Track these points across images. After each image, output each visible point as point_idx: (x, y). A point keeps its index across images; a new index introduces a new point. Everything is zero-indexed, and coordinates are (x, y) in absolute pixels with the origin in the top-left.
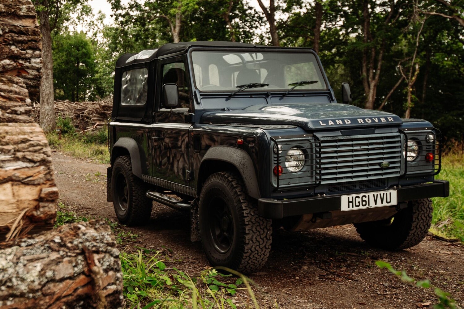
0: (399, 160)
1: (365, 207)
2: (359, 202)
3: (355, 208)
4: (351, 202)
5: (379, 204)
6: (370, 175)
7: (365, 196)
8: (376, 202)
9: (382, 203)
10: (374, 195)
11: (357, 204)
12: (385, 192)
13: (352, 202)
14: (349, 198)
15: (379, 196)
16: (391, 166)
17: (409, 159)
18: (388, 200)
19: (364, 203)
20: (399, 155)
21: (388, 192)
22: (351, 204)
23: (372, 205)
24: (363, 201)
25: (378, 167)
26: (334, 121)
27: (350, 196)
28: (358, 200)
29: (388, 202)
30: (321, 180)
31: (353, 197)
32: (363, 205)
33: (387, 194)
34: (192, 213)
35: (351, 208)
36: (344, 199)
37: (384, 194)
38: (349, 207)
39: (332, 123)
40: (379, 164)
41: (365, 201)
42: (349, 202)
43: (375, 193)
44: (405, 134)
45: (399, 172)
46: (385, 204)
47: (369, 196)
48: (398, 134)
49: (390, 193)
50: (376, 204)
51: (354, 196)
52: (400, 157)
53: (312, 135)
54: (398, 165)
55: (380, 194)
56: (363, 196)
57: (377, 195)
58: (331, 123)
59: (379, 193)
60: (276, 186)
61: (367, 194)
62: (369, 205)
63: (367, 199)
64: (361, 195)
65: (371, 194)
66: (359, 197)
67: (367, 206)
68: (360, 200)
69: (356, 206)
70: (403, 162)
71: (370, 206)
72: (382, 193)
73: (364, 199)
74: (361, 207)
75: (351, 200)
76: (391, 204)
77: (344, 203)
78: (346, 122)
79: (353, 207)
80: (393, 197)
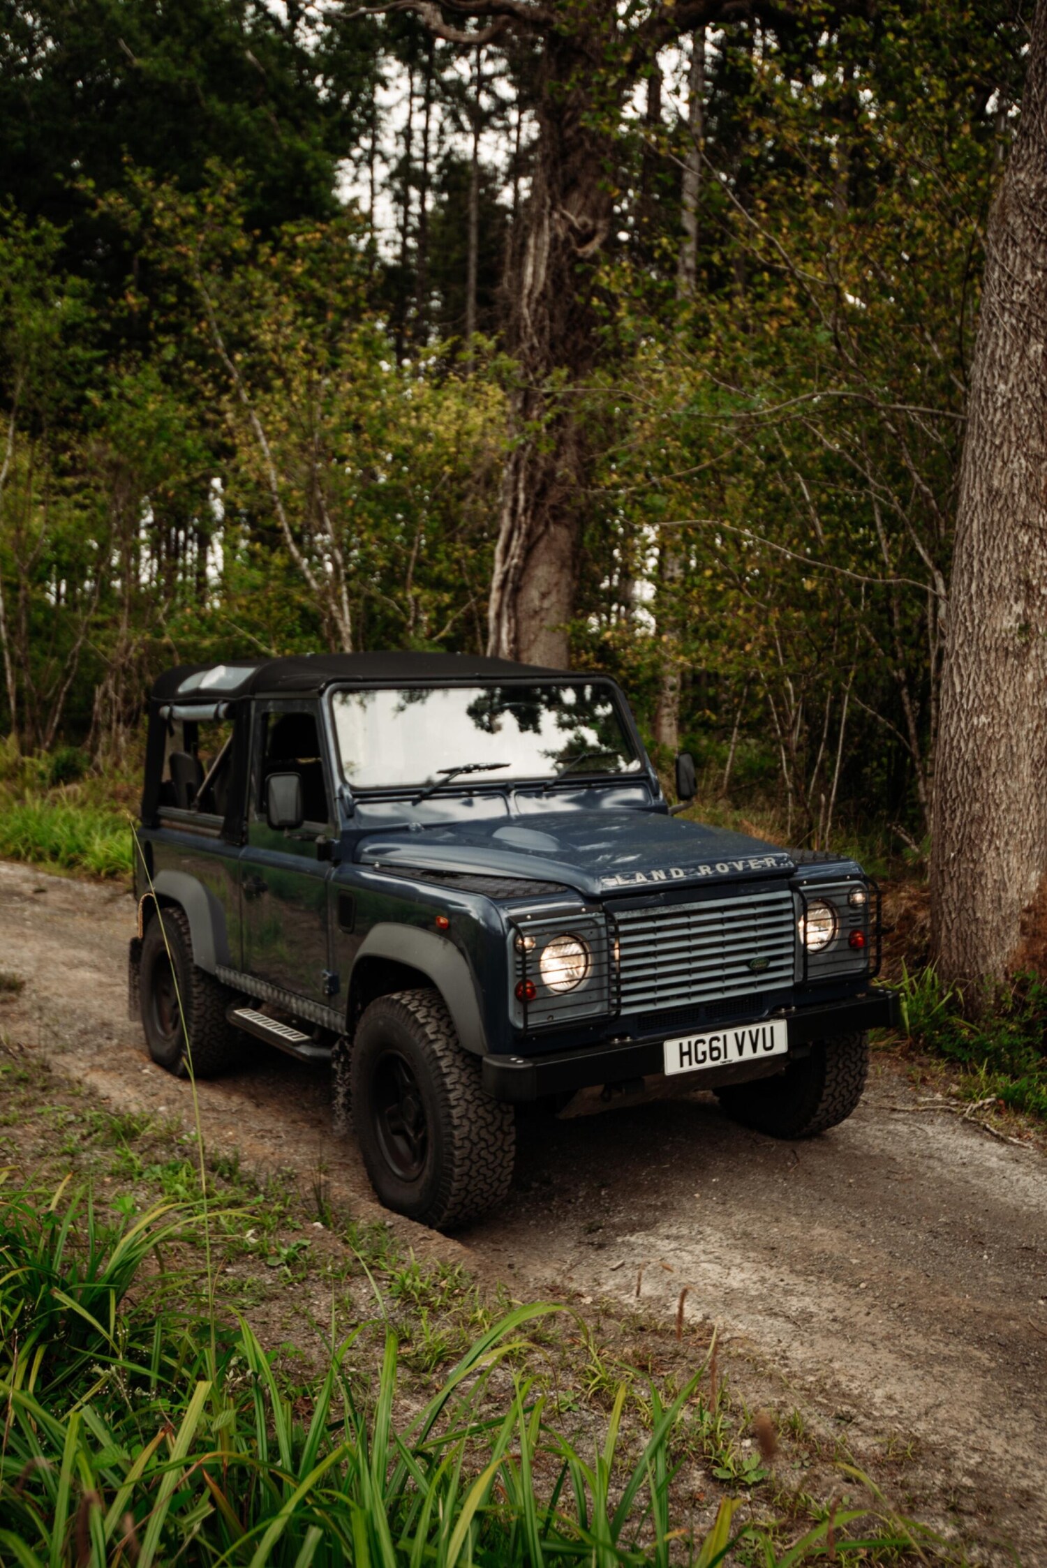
0: (790, 950)
1: (718, 1063)
2: (704, 1053)
3: (696, 1066)
4: (686, 1054)
5: (748, 1054)
6: (728, 988)
7: (717, 1039)
8: (740, 1049)
9: (755, 1050)
10: (736, 1035)
11: (701, 1057)
12: (760, 1026)
13: (689, 1053)
14: (681, 1045)
15: (747, 1037)
16: (773, 964)
17: (810, 947)
18: (768, 1044)
19: (715, 1054)
20: (790, 939)
21: (767, 1026)
22: (686, 1058)
23: (734, 1057)
24: (712, 1049)
25: (744, 969)
26: (647, 874)
27: (685, 1041)
28: (701, 1047)
29: (767, 1049)
30: (620, 1005)
31: (690, 1043)
32: (713, 1059)
33: (764, 1030)
34: (335, 1072)
35: (687, 1068)
36: (671, 1049)
37: (757, 1031)
38: (682, 1065)
39: (644, 879)
40: (746, 963)
41: (718, 1049)
42: (682, 1054)
43: (739, 1031)
44: (801, 893)
45: (792, 977)
46: (761, 1053)
47: (725, 1037)
48: (787, 894)
49: (772, 1028)
50: (741, 1053)
51: (693, 1039)
52: (793, 943)
53: (598, 907)
54: (790, 961)
55: (750, 1032)
56: (711, 1040)
57: (743, 1034)
58: (640, 878)
59: (746, 1029)
60: (520, 1025)
61: (720, 1034)
62: (726, 1057)
63: (720, 1044)
64: (707, 1037)
65: (730, 1034)
66: (703, 1041)
67: (723, 1058)
68: (706, 1047)
69: (699, 1062)
70: (800, 952)
71: (729, 1058)
72: (753, 1028)
73: (715, 1044)
74: (709, 1063)
75: (685, 1049)
76: (776, 1051)
77: (673, 1057)
78: (674, 875)
79: (691, 1064)
80: (779, 1036)
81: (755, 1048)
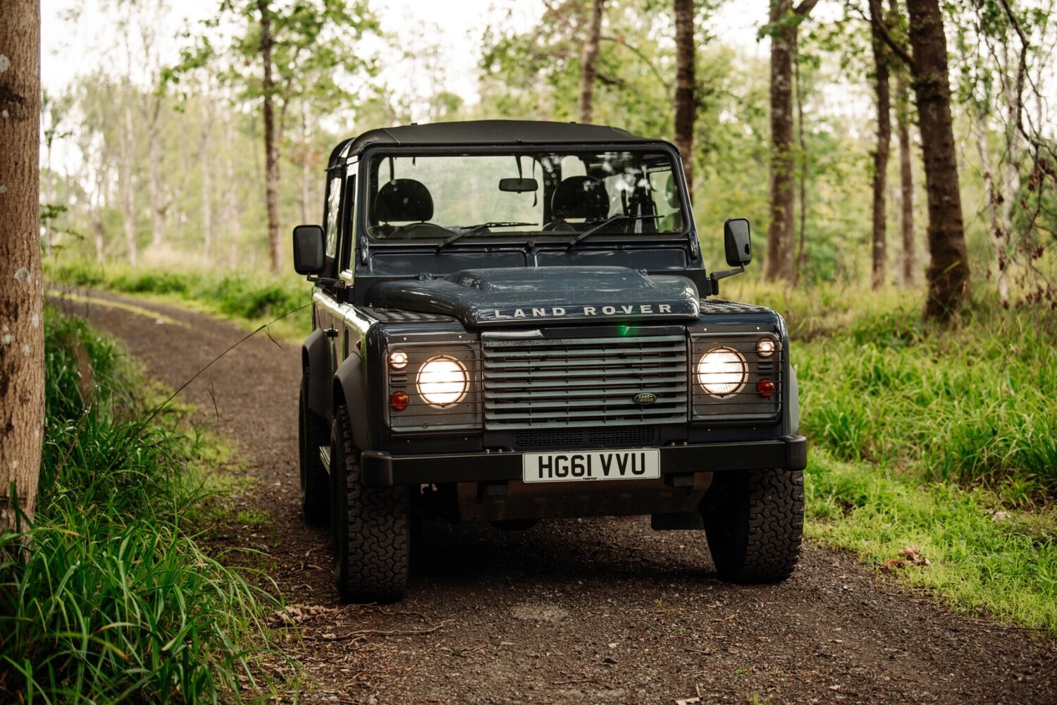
1: (580, 479)
2: (566, 468)
3: (555, 478)
4: (545, 466)
5: (614, 474)
6: (612, 418)
7: (582, 458)
8: (606, 470)
9: (622, 472)
10: (602, 457)
11: (561, 471)
12: (630, 452)
13: (549, 466)
14: (541, 459)
15: (614, 459)
16: (660, 401)
18: (638, 468)
19: (578, 470)
20: (683, 379)
21: (638, 453)
22: (546, 471)
23: (598, 474)
24: (574, 466)
25: (627, 402)
26: (528, 311)
27: (545, 457)
28: (562, 463)
29: (635, 472)
31: (550, 458)
32: (574, 474)
33: (633, 455)
35: (546, 478)
36: (530, 460)
37: (626, 456)
38: (541, 476)
39: (523, 314)
40: (630, 398)
41: (581, 466)
42: (541, 466)
43: (606, 454)
46: (629, 474)
47: (589, 457)
48: (677, 338)
49: (643, 455)
50: (607, 474)
51: (554, 455)
52: (684, 383)
53: (474, 336)
54: (683, 399)
55: (618, 456)
56: (574, 458)
57: (610, 456)
58: (519, 314)
59: (614, 453)
60: (395, 429)
61: (585, 454)
62: (589, 474)
64: (570, 455)
65: (595, 456)
66: (566, 459)
67: (586, 475)
68: (568, 464)
69: (559, 475)
71: (593, 476)
72: (622, 453)
73: (578, 461)
74: (570, 478)
75: (545, 462)
76: (645, 475)
77: (531, 468)
78: (555, 313)
79: (550, 475)
80: (651, 463)
81: (622, 470)
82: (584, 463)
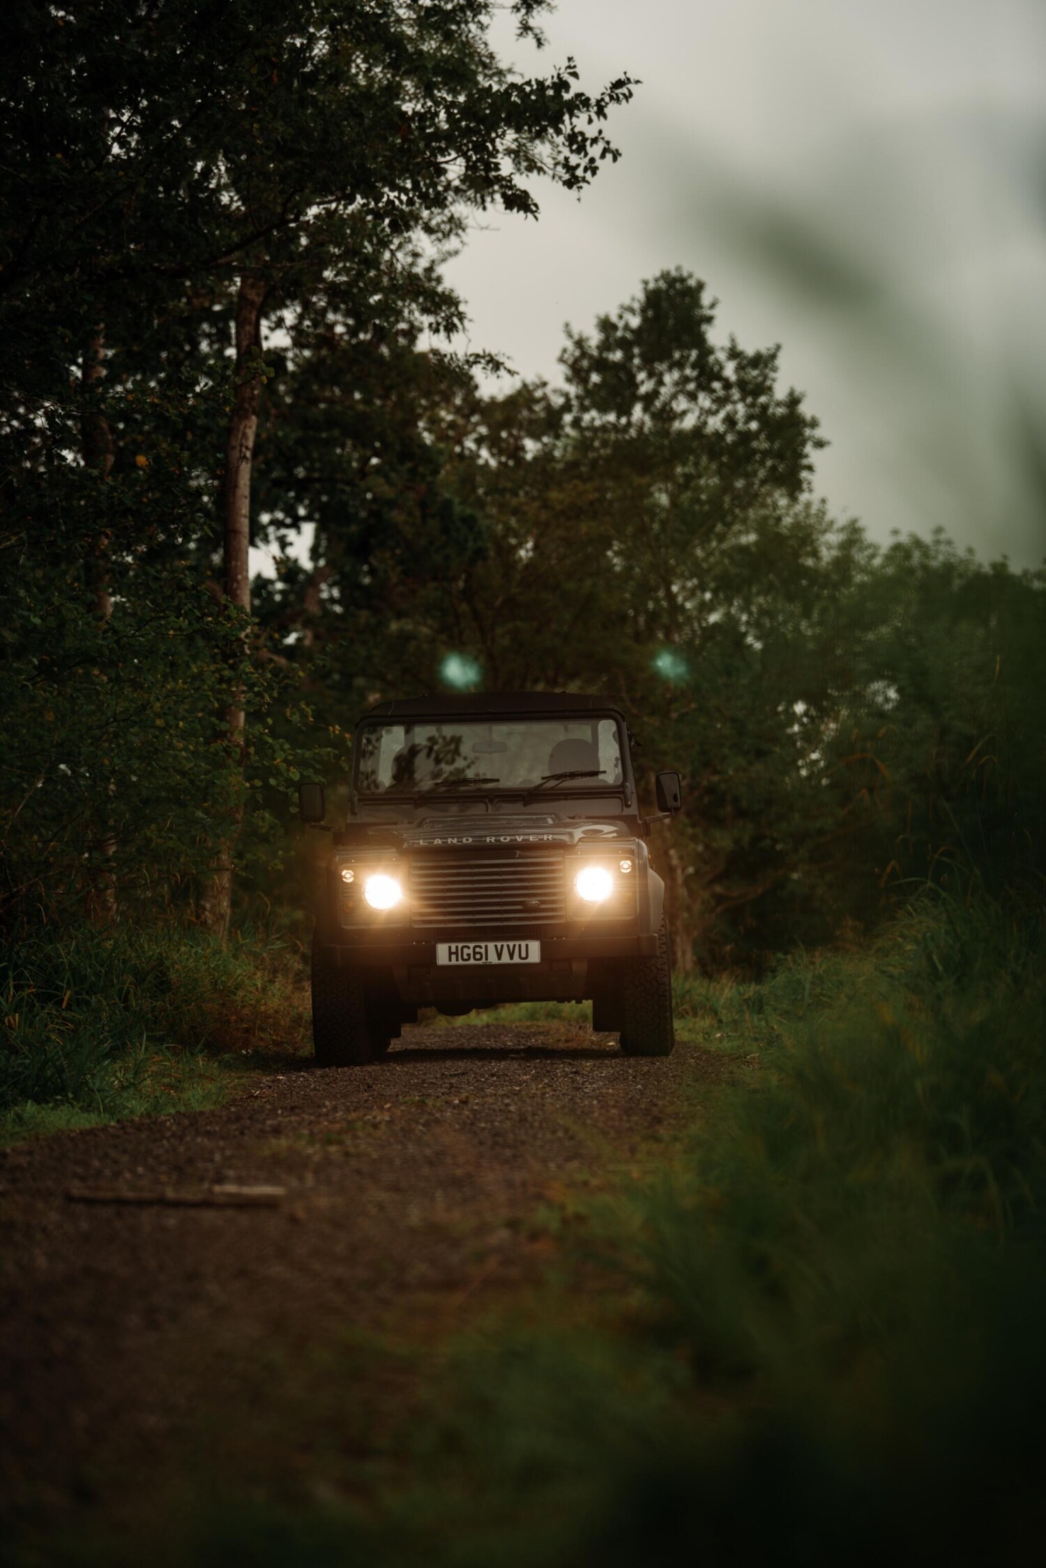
0: (561, 897)
1: (480, 962)
2: (469, 955)
3: (461, 962)
4: (454, 953)
5: (505, 959)
7: (481, 947)
8: (499, 956)
9: (511, 958)
10: (496, 946)
11: (465, 957)
12: (517, 943)
13: (456, 953)
14: (450, 948)
15: (505, 949)
16: (543, 906)
18: (524, 955)
19: (478, 956)
21: (523, 944)
22: (454, 957)
23: (493, 959)
24: (475, 953)
26: (444, 840)
27: (453, 946)
28: (466, 951)
29: (521, 958)
31: (457, 947)
32: (476, 959)
33: (520, 946)
35: (454, 962)
36: (442, 949)
37: (514, 946)
38: (450, 960)
41: (481, 953)
42: (450, 953)
43: (499, 945)
45: (563, 916)
46: (516, 960)
47: (486, 947)
49: (527, 946)
50: (499, 958)
51: (460, 945)
53: (404, 858)
55: (508, 946)
56: (475, 947)
57: (502, 946)
58: (438, 842)
59: (505, 944)
61: (483, 945)
62: (487, 959)
64: (472, 945)
65: (491, 945)
66: (469, 948)
67: (484, 960)
68: (471, 951)
69: (463, 960)
71: (489, 960)
72: (511, 944)
73: (478, 950)
74: (472, 962)
75: (453, 950)
76: (529, 960)
77: (443, 954)
78: (464, 840)
79: (457, 960)
80: (533, 951)
81: (511, 956)
82: (483, 951)
